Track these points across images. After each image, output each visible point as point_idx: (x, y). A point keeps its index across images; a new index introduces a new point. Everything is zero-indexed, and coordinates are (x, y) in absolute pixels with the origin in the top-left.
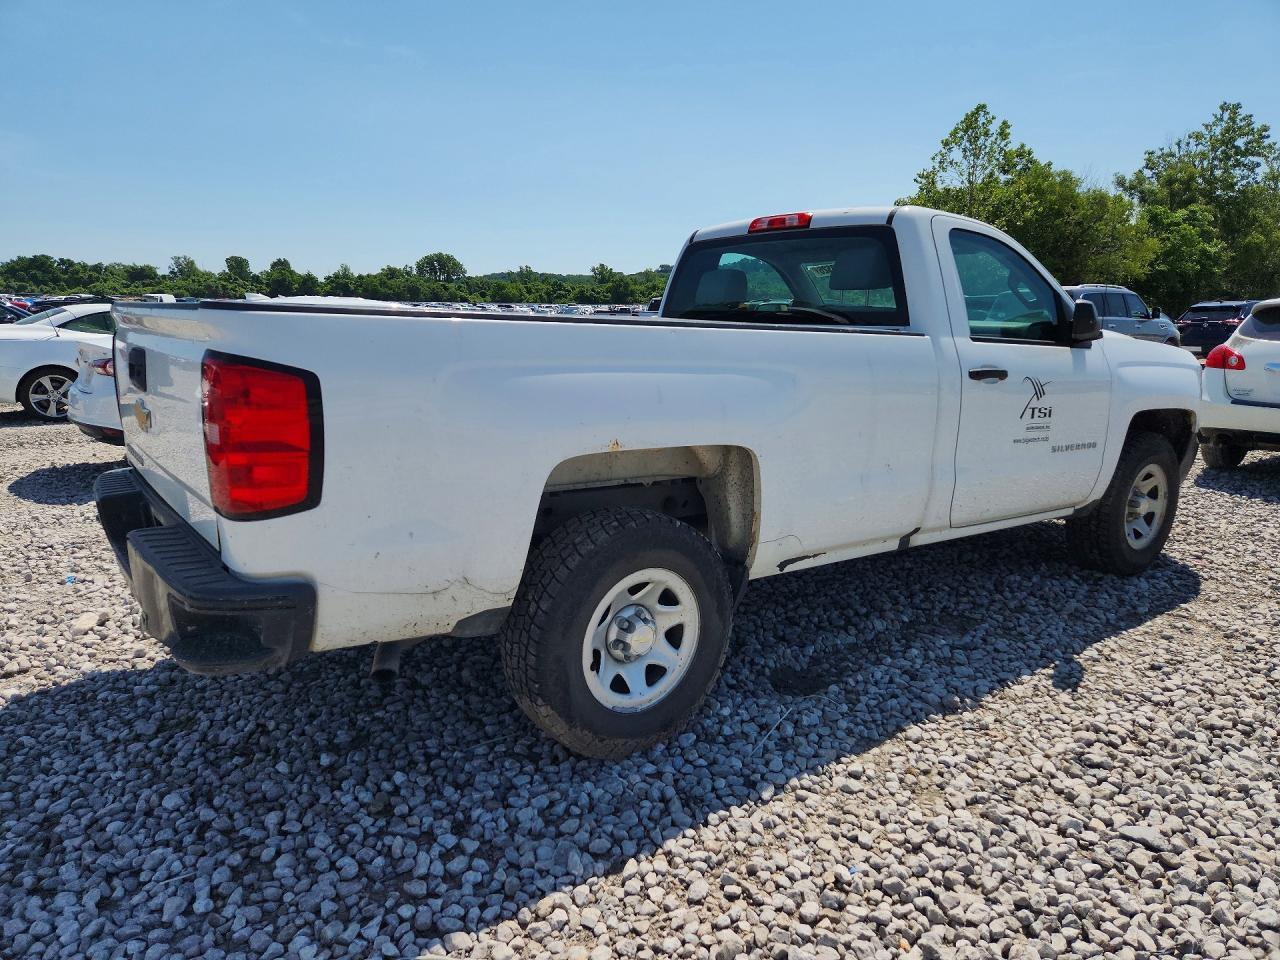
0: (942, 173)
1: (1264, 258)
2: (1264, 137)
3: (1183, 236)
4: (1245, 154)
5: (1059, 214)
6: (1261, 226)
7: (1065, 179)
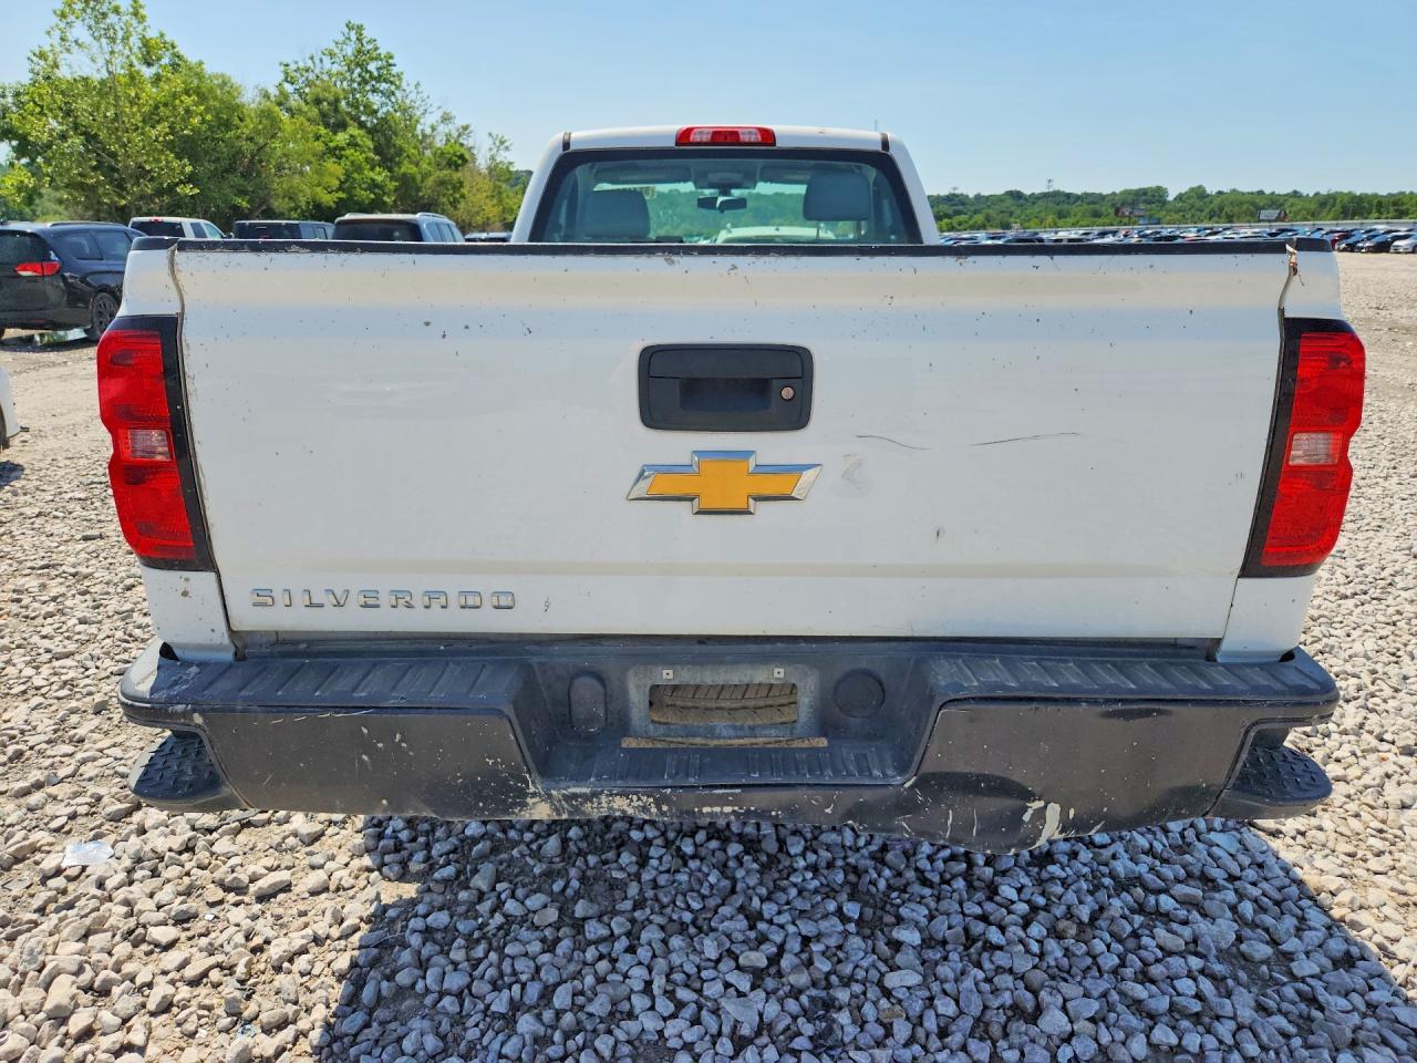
0: (65, 55)
1: (419, 189)
2: (390, 65)
3: (352, 162)
4: (379, 79)
5: (227, 125)
6: (408, 156)
7: (224, 83)
